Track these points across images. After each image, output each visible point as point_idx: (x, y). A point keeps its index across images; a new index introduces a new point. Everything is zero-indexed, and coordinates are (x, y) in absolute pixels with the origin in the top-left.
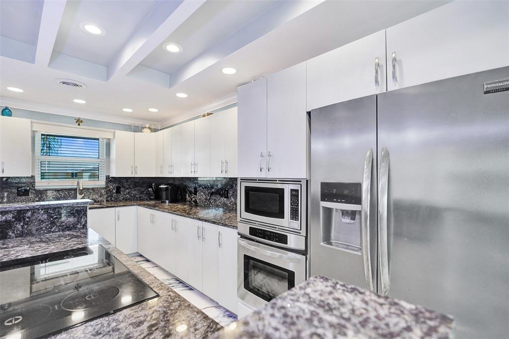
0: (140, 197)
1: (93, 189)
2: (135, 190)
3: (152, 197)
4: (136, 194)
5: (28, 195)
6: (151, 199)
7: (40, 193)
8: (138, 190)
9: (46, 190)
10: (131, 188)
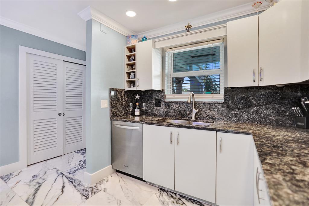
0: (277, 121)
1: (210, 104)
2: (269, 108)
3: (302, 124)
4: (270, 116)
5: (161, 106)
6: (299, 128)
7: (168, 105)
8: (274, 108)
9: (172, 103)
10: (260, 105)
